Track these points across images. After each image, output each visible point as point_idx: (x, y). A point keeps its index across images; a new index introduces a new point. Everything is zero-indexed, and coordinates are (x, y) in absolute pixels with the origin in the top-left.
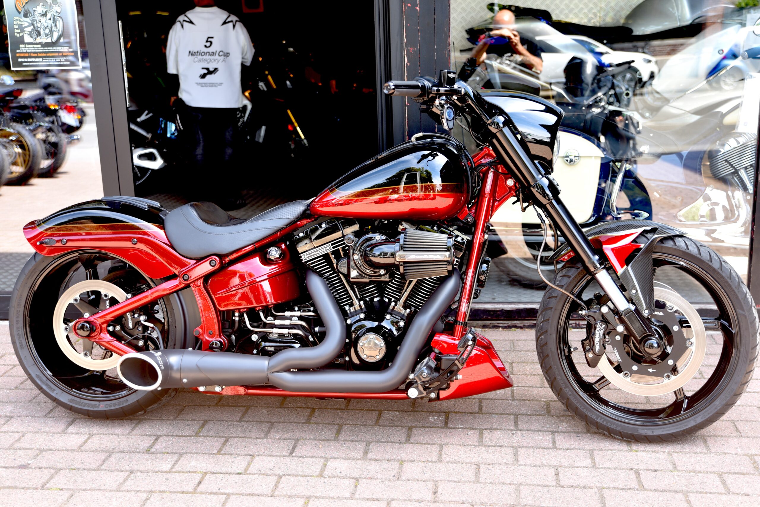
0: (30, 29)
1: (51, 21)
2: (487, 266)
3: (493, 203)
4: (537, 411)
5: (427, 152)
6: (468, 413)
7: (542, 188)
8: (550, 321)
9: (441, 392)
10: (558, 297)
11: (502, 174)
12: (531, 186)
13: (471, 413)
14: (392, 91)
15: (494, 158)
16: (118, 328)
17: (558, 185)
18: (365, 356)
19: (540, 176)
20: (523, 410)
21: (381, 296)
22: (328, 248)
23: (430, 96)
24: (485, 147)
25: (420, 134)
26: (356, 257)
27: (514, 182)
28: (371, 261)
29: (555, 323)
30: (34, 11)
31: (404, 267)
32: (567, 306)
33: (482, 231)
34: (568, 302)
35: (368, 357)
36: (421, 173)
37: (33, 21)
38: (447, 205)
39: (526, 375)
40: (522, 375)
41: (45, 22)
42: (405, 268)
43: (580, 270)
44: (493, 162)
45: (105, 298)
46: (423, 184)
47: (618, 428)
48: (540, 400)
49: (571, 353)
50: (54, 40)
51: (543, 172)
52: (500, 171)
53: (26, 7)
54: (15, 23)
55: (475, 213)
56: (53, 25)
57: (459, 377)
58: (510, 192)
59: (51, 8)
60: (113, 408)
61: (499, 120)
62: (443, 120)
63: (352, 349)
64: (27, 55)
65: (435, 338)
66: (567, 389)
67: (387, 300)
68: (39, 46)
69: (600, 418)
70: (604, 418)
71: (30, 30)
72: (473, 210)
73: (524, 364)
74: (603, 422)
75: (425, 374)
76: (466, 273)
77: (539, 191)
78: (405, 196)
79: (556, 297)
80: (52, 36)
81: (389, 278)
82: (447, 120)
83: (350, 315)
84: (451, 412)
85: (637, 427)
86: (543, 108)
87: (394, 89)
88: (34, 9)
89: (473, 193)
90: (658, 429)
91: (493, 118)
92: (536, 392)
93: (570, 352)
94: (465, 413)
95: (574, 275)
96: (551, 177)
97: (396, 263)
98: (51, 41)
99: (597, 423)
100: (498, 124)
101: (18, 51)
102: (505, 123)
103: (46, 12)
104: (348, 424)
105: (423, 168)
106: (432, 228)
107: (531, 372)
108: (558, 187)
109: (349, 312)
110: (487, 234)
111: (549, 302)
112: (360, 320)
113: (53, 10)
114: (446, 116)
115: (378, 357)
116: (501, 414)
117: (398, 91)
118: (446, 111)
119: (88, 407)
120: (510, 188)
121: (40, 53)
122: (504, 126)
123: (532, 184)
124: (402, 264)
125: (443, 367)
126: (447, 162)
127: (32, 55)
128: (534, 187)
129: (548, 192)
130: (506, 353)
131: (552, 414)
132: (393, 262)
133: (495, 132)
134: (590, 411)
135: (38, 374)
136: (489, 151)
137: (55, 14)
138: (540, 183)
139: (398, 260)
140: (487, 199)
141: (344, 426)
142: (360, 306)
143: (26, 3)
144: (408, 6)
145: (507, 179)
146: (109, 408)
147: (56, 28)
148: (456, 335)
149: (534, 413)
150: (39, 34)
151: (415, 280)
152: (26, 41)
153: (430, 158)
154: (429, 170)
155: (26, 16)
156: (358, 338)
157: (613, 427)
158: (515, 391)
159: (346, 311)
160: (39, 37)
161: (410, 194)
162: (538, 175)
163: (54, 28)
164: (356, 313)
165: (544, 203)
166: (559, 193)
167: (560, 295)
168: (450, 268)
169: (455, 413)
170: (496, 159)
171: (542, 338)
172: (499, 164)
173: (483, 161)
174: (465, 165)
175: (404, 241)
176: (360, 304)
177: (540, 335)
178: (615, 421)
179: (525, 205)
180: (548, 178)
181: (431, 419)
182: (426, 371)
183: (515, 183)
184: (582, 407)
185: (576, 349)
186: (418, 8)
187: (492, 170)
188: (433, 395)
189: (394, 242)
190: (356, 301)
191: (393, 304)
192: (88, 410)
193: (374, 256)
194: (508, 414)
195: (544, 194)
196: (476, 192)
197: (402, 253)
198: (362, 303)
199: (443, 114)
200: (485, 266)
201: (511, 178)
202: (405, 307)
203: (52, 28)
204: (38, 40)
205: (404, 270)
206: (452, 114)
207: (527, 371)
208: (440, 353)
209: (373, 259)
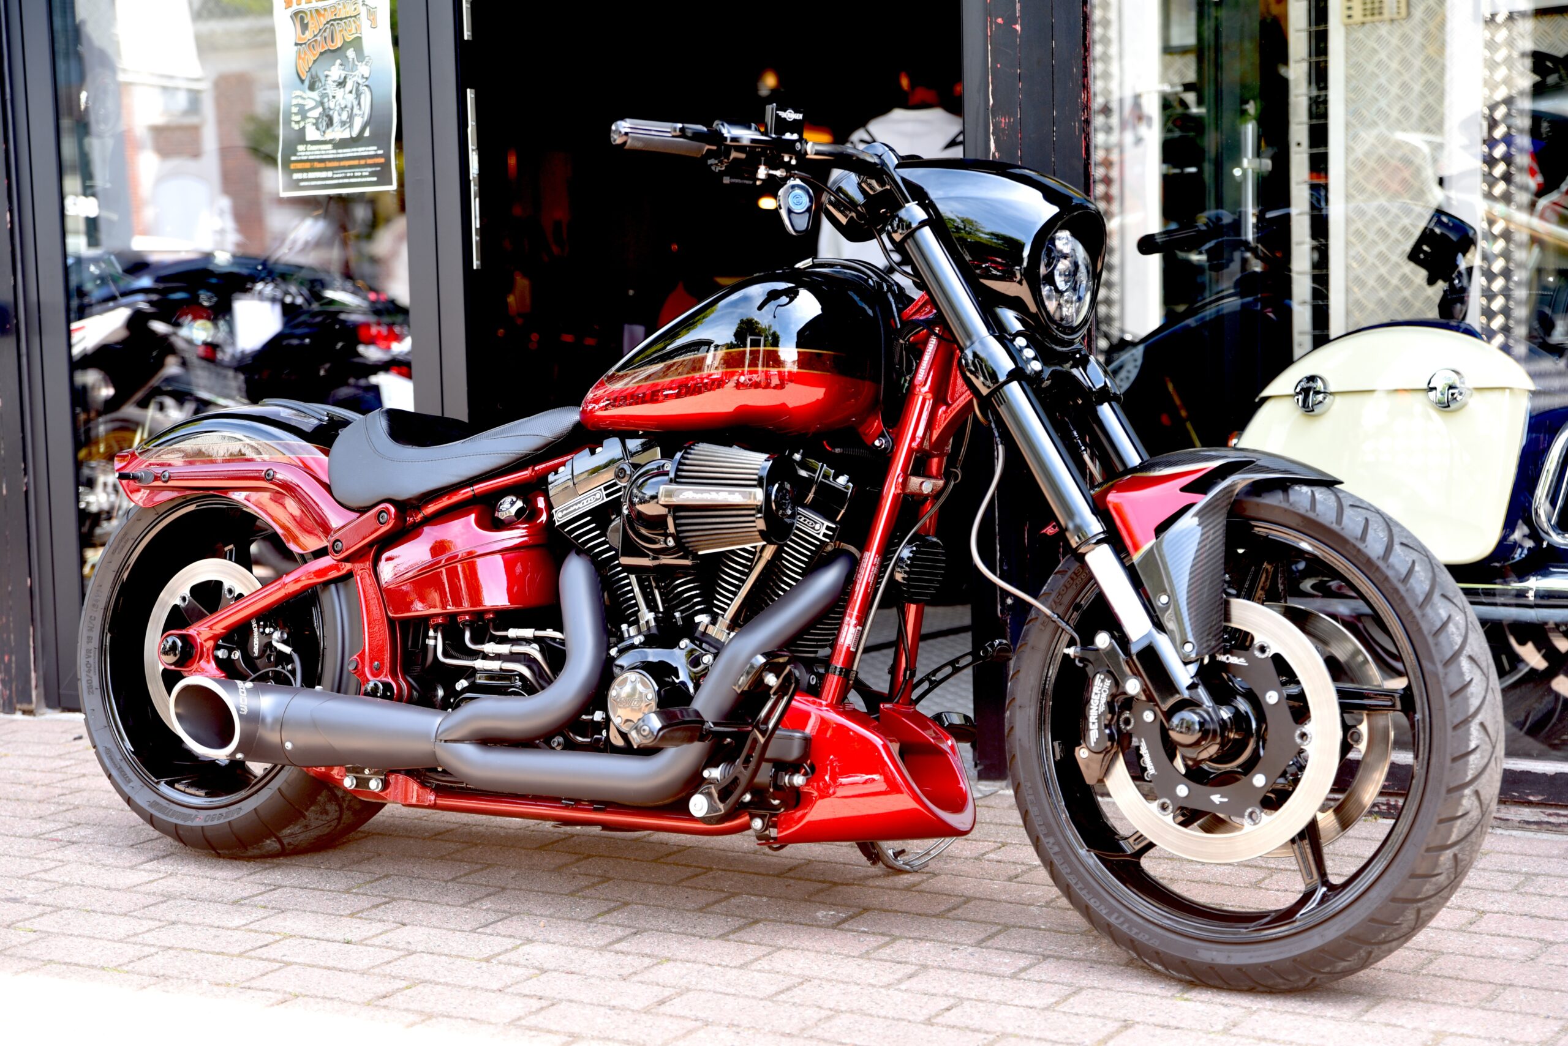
0: (316, 113)
1: (353, 96)
16: (237, 655)
18: (619, 720)
22: (598, 496)
23: (732, 157)
26: (627, 509)
30: (327, 76)
31: (676, 518)
33: (904, 470)
35: (625, 721)
37: (324, 96)
41: (343, 97)
42: (678, 521)
45: (229, 596)
47: (1155, 943)
50: (354, 135)
53: (313, 71)
54: (294, 102)
56: (355, 103)
59: (354, 68)
60: (216, 822)
64: (308, 165)
66: (1051, 840)
68: (329, 146)
69: (1116, 915)
70: (1125, 916)
71: (317, 115)
74: (1122, 924)
80: (351, 127)
82: (790, 212)
85: (1197, 943)
87: (626, 134)
88: (327, 73)
90: (1243, 951)
98: (348, 136)
99: (1109, 925)
101: (293, 158)
103: (345, 78)
109: (626, 635)
113: (357, 73)
114: (788, 203)
118: (788, 193)
119: (177, 818)
121: (330, 160)
122: (920, 227)
124: (670, 510)
126: (820, 313)
127: (317, 165)
134: (1097, 895)
135: (109, 746)
137: (361, 81)
138: (977, 348)
139: (662, 502)
140: (920, 398)
142: (647, 622)
143: (315, 61)
144: (996, 23)
146: (210, 823)
147: (360, 109)
148: (824, 695)
150: (330, 123)
152: (308, 138)
153: (785, 299)
155: (312, 88)
157: (1143, 938)
159: (622, 633)
160: (330, 129)
163: (356, 111)
168: (762, 524)
173: (921, 317)
175: (681, 463)
178: (1151, 926)
184: (1080, 885)
186: (1018, 27)
190: (643, 613)
191: (706, 619)
192: (176, 825)
196: (904, 385)
197: (669, 487)
198: (651, 615)
203: (352, 109)
204: (330, 135)
205: (677, 525)
206: (806, 199)
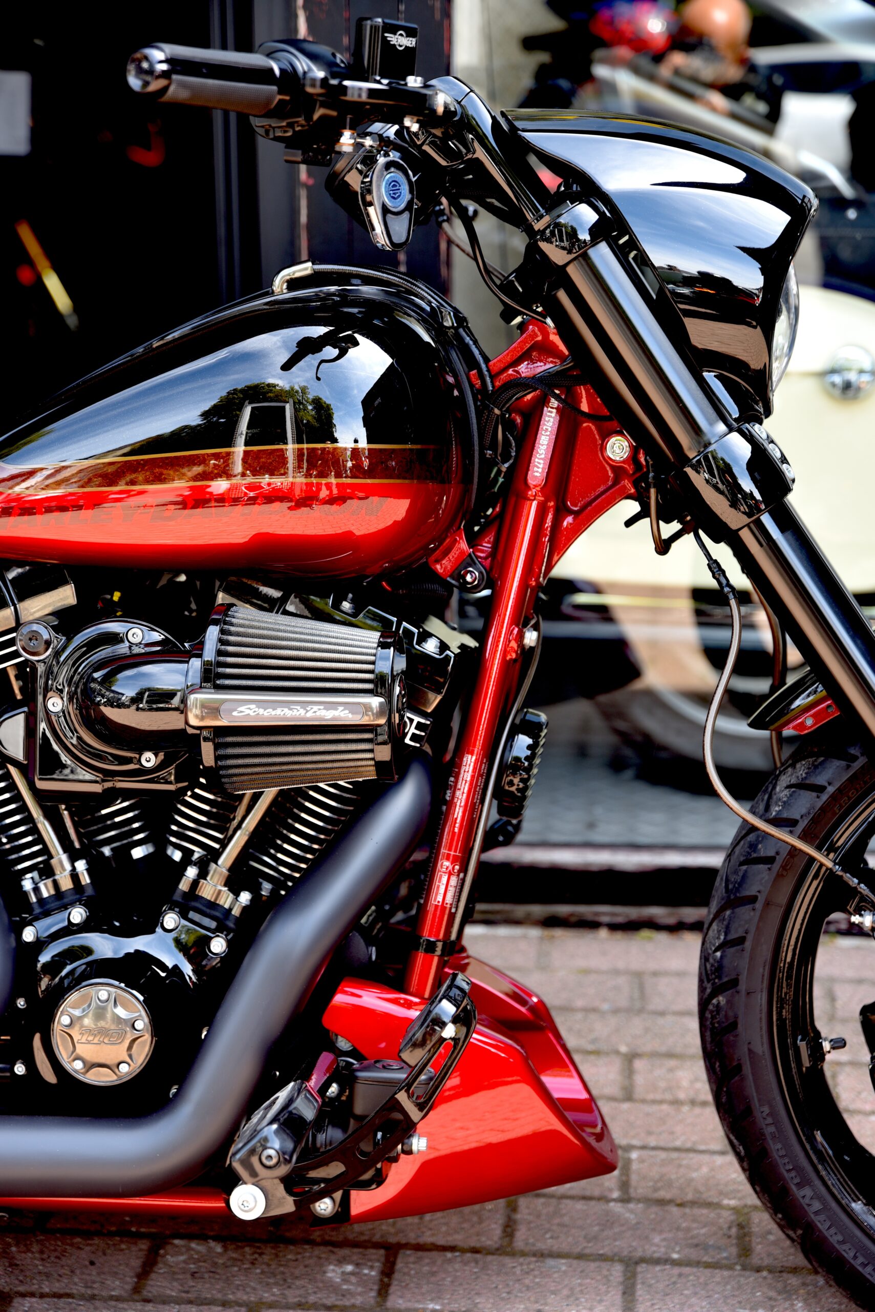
2: (529, 741)
3: (557, 522)
4: (706, 1247)
5: (320, 331)
6: (463, 1251)
7: (726, 470)
8: (748, 944)
9: (354, 1194)
10: (779, 861)
11: (588, 417)
12: (686, 461)
13: (475, 1251)
14: (162, 83)
15: (563, 359)
17: (784, 460)
18: (78, 1065)
19: (721, 427)
20: (657, 1245)
21: (159, 839)
23: (316, 116)
24: (533, 321)
25: (304, 269)
26: (55, 704)
27: (631, 446)
28: (105, 720)
29: (766, 952)
31: (217, 747)
32: (810, 890)
33: (515, 621)
34: (816, 877)
35: (90, 1066)
36: (298, 406)
38: (390, 523)
39: (676, 1103)
40: (661, 1102)
42: (221, 752)
43: (857, 765)
44: (558, 373)
46: (305, 446)
48: (718, 1206)
49: (822, 1059)
51: (734, 410)
52: (584, 407)
55: (493, 554)
57: (419, 1144)
58: (616, 481)
61: (577, 218)
62: (371, 210)
63: (37, 1038)
65: (340, 999)
66: (807, 1192)
67: (177, 856)
72: (486, 546)
73: (672, 1063)
75: (271, 1152)
76: (454, 767)
77: (717, 480)
78: (250, 487)
79: (770, 860)
81: (178, 780)
82: (385, 211)
83: (37, 910)
84: (406, 1246)
86: (737, 176)
87: (165, 75)
89: (486, 483)
91: (555, 213)
92: (705, 1170)
93: (818, 1055)
94: (452, 1249)
95: (837, 785)
96: (760, 431)
97: (190, 731)
100: (573, 234)
102: (599, 232)
104: (32, 1295)
105: (304, 390)
106: (337, 606)
107: (692, 1094)
108: (784, 467)
109: (34, 899)
110: (536, 628)
111: (744, 877)
112: (70, 929)
114: (380, 194)
115: (124, 1068)
116: (580, 1257)
117: (183, 85)
118: (381, 177)
120: (618, 470)
122: (594, 242)
123: (691, 454)
124: (205, 733)
125: (359, 1109)
126: (391, 368)
128: (697, 468)
129: (747, 485)
130: (613, 1021)
131: (755, 1260)
132: (180, 725)
133: (560, 262)
136: (545, 333)
138: (720, 455)
139: (193, 721)
140: (535, 504)
141: (17, 1301)
142: (74, 876)
145: (606, 435)
148: (413, 988)
149: (693, 1254)
151: (270, 794)
153: (330, 352)
154: (327, 398)
156: (57, 995)
158: (634, 1166)
159: (25, 894)
161: (265, 480)
162: (711, 424)
164: (61, 901)
165: (734, 526)
166: (788, 490)
167: (784, 853)
168: (384, 753)
169: (419, 1248)
170: (568, 364)
171: (718, 1006)
172: (581, 381)
173: (525, 369)
174: (458, 385)
175: (220, 653)
176: (74, 869)
177: (714, 994)
179: (668, 529)
180: (750, 438)
181: (334, 1273)
182: (276, 1144)
183: (634, 451)
184: (861, 1259)
185: (839, 1044)
187: (554, 403)
188: (325, 1207)
189: (184, 657)
190: (61, 859)
191: (192, 872)
193: (115, 702)
194: (603, 1258)
195: (734, 493)
196: (496, 479)
197: (208, 696)
198: (81, 865)
199: (367, 189)
200: (523, 741)
201: (620, 433)
202: (234, 883)
205: (217, 758)
206: (405, 188)
207: (679, 1087)
208: (353, 1053)
209: (108, 712)
